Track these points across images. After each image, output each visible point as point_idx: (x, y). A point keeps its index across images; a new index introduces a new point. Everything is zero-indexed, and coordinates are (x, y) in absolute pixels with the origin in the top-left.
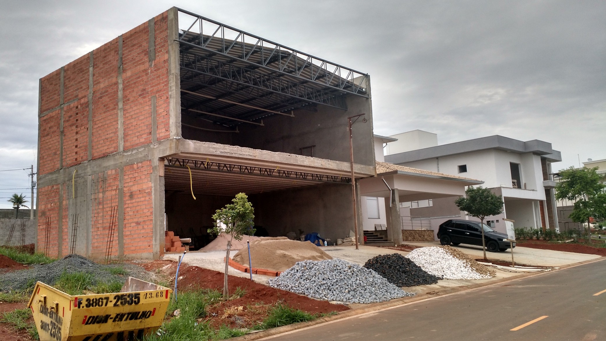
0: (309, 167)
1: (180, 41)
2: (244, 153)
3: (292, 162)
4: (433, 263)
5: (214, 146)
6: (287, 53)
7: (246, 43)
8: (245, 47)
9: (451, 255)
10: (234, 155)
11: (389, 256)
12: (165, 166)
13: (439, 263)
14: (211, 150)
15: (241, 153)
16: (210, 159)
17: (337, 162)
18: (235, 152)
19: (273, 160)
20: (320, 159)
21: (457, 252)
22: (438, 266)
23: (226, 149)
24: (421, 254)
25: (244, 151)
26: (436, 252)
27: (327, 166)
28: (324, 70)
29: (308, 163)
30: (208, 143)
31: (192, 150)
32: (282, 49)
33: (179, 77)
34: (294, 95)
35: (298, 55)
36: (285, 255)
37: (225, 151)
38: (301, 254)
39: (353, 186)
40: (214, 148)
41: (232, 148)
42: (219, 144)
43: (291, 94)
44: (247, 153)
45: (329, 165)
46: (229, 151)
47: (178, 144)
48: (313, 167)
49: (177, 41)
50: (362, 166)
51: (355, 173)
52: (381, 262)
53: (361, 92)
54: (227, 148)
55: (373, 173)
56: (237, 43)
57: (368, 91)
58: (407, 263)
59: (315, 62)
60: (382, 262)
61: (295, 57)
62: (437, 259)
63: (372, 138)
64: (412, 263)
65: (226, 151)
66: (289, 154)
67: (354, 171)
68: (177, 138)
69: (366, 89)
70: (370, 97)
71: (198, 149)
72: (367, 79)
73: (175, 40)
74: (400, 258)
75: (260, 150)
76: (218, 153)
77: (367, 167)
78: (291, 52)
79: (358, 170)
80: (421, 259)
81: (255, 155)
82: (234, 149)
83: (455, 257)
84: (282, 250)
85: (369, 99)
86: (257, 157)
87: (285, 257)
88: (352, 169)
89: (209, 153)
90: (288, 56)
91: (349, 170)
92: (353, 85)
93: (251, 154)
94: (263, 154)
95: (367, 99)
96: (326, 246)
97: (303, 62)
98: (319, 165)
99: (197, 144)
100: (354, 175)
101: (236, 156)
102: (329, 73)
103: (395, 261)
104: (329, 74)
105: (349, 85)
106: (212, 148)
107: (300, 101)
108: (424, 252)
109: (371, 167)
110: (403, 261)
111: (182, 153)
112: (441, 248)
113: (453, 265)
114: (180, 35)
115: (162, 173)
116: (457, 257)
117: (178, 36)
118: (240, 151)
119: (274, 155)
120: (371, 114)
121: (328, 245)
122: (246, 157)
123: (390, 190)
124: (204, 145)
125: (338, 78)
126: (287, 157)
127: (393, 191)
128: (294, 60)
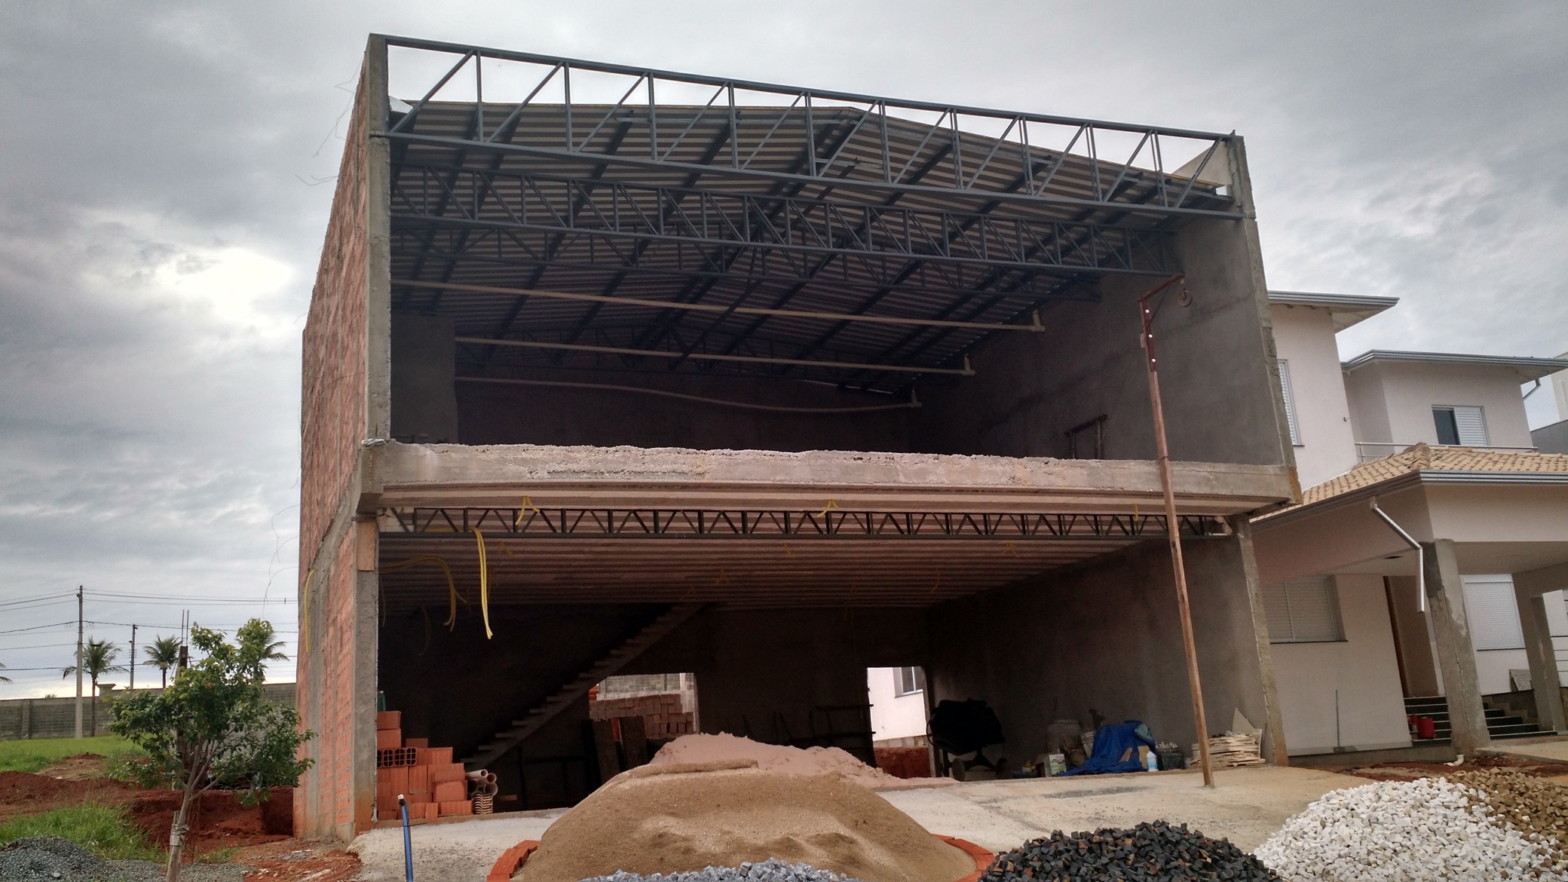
0: (960, 491)
1: (392, 134)
2: (652, 467)
3: (869, 480)
4: (1372, 858)
5: (524, 455)
6: (851, 114)
7: (659, 107)
8: (655, 121)
9: (1488, 815)
10: (608, 478)
13: (1406, 856)
14: (512, 468)
15: (638, 469)
16: (534, 500)
17: (1093, 462)
18: (612, 467)
19: (779, 479)
20: (1005, 460)
21: (1531, 797)
22: (1391, 871)
23: (576, 461)
25: (653, 461)
26: (1412, 802)
27: (1042, 482)
28: (1020, 149)
29: (944, 479)
30: (500, 449)
31: (429, 477)
32: (817, 102)
33: (386, 249)
35: (891, 112)
36: (661, 836)
37: (570, 466)
38: (738, 833)
39: (1174, 545)
40: (524, 462)
41: (600, 456)
42: (546, 447)
44: (664, 467)
45: (1051, 477)
46: (586, 466)
47: (373, 462)
48: (975, 491)
49: (379, 137)
50: (1222, 467)
51: (1177, 496)
53: (1201, 197)
54: (578, 455)
55: (1283, 491)
56: (632, 111)
57: (1238, 194)
61: (880, 120)
62: (1399, 838)
63: (1268, 359)
65: (575, 467)
66: (856, 454)
67: (1173, 489)
68: (370, 441)
69: (1230, 188)
70: (1247, 212)
71: (458, 471)
72: (1231, 150)
73: (372, 136)
75: (727, 451)
76: (542, 476)
77: (1249, 470)
78: (865, 107)
79: (1199, 484)
81: (699, 470)
82: (610, 457)
83: (1509, 825)
85: (1246, 222)
86: (707, 476)
87: (660, 845)
88: (1165, 483)
89: (501, 481)
90: (855, 122)
91: (1156, 487)
92: (1160, 182)
93: (685, 468)
94: (738, 464)
95: (1238, 220)
96: (1153, 769)
97: (919, 135)
98: (1003, 482)
99: (453, 455)
100: (1173, 502)
101: (619, 479)
102: (1050, 155)
104: (1048, 158)
105: (1148, 186)
106: (515, 461)
108: (1352, 805)
109: (1271, 469)
111: (386, 489)
112: (1451, 786)
114: (395, 117)
115: (369, 559)
117: (381, 123)
118: (636, 461)
119: (789, 463)
120: (1255, 275)
121: (1161, 766)
122: (661, 481)
123: (1417, 549)
124: (483, 456)
125: (1089, 167)
126: (847, 467)
127: (1430, 549)
128: (879, 131)
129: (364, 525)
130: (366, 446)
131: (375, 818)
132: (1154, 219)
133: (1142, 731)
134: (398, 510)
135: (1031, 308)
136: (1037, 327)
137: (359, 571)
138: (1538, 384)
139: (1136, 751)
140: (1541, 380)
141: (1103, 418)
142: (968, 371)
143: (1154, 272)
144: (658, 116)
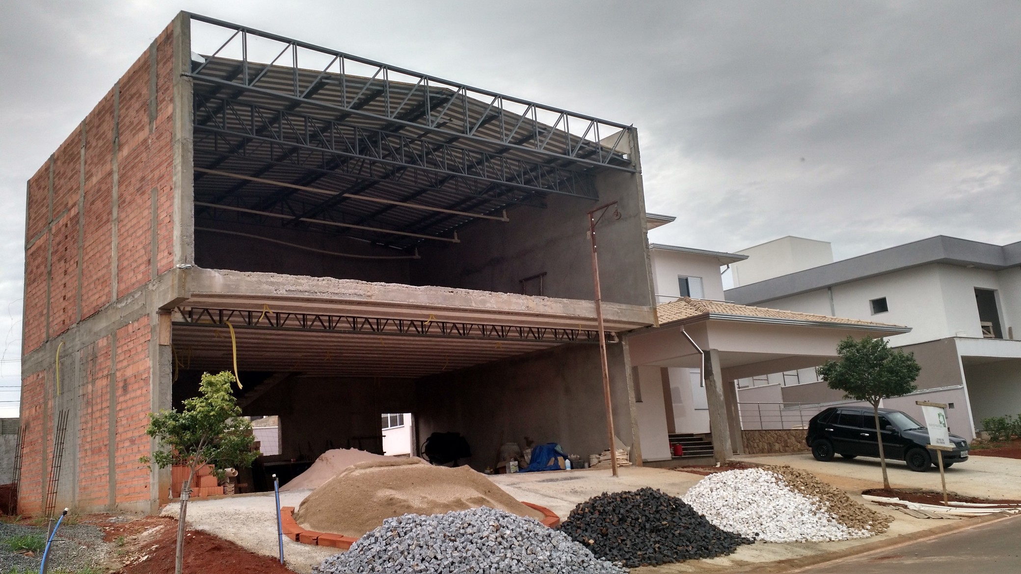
0: (500, 313)
1: (194, 75)
2: (343, 291)
3: (457, 304)
4: (740, 506)
5: (272, 279)
6: (447, 92)
7: (347, 76)
8: (345, 84)
9: (786, 486)
10: (319, 296)
11: (624, 496)
12: (174, 324)
13: (755, 505)
14: (265, 287)
15: (336, 292)
16: (271, 307)
17: (565, 300)
18: (322, 289)
19: (411, 301)
20: (524, 297)
21: (802, 478)
22: (750, 512)
23: (301, 284)
24: (718, 486)
25: (344, 287)
26: (751, 480)
27: (541, 310)
28: (532, 123)
29: (495, 306)
30: (258, 275)
31: (218, 289)
32: (432, 84)
33: (191, 147)
34: (497, 179)
35: (470, 94)
36: (391, 499)
37: (298, 287)
38: (430, 498)
39: (602, 347)
40: (272, 283)
41: (315, 283)
42: (284, 275)
43: (488, 177)
44: (350, 291)
45: (546, 308)
46: (307, 288)
47: (185, 279)
48: (508, 313)
49: (187, 76)
50: (624, 306)
51: (606, 321)
52: (601, 509)
53: (617, 159)
54: (302, 281)
55: (649, 320)
56: (329, 76)
57: (633, 159)
58: (670, 509)
59: (508, 106)
60: (604, 510)
61: (463, 98)
62: (750, 497)
63: (645, 249)
64: (682, 509)
65: (301, 288)
66: (450, 289)
67: (603, 317)
68: (183, 266)
69: (629, 155)
70: (638, 169)
71: (234, 287)
72: (631, 135)
73: (182, 75)
74: (655, 497)
75: (383, 283)
76: (282, 293)
77: (636, 308)
78: (455, 89)
79: (613, 315)
80: (715, 498)
81: (369, 294)
82: (320, 283)
83: (796, 491)
84: (391, 488)
85: (637, 175)
86: (373, 297)
87: (392, 504)
88: (599, 313)
89: (260, 295)
90: (450, 97)
91: (593, 315)
92: (598, 149)
93: (361, 292)
94: (389, 291)
95: (633, 173)
96: (569, 469)
97: (482, 109)
98: (523, 309)
99: (231, 277)
100: (603, 324)
101: (325, 297)
102: (545, 128)
103: (639, 506)
104: (545, 129)
105: (590, 150)
106: (267, 283)
107: (511, 189)
108: (724, 481)
109: (646, 308)
110: (661, 504)
111: (193, 295)
112: (766, 472)
113: (784, 509)
114: (195, 65)
115: (166, 338)
116: (800, 491)
117: (188, 67)
118: (334, 286)
119: (416, 293)
120: (641, 204)
121: (572, 468)
122: (348, 299)
123: (702, 353)
124: (248, 279)
125: (564, 136)
126: (446, 296)
127: (707, 354)
128: (462, 104)
129: (164, 316)
130: (180, 268)
131: (171, 497)
132: (586, 167)
133: (558, 448)
134: (182, 308)
135: (503, 208)
136: (505, 219)
137: (160, 345)
138: (728, 267)
139: (556, 459)
140: (730, 265)
141: (544, 274)
142: (456, 240)
143: (585, 197)
144: (347, 81)
